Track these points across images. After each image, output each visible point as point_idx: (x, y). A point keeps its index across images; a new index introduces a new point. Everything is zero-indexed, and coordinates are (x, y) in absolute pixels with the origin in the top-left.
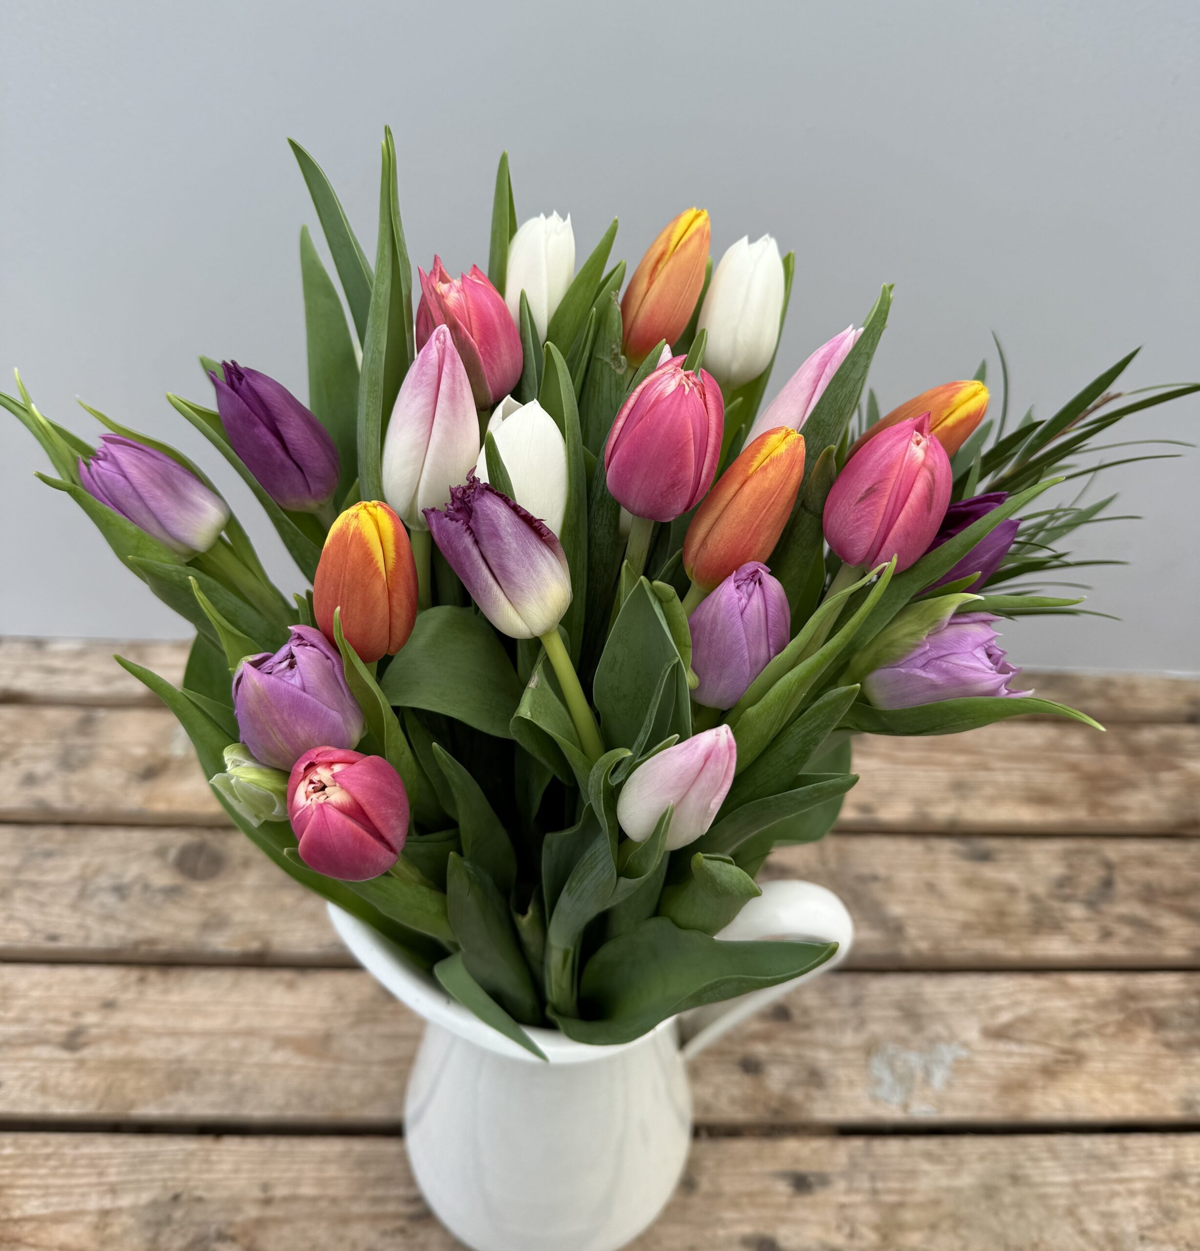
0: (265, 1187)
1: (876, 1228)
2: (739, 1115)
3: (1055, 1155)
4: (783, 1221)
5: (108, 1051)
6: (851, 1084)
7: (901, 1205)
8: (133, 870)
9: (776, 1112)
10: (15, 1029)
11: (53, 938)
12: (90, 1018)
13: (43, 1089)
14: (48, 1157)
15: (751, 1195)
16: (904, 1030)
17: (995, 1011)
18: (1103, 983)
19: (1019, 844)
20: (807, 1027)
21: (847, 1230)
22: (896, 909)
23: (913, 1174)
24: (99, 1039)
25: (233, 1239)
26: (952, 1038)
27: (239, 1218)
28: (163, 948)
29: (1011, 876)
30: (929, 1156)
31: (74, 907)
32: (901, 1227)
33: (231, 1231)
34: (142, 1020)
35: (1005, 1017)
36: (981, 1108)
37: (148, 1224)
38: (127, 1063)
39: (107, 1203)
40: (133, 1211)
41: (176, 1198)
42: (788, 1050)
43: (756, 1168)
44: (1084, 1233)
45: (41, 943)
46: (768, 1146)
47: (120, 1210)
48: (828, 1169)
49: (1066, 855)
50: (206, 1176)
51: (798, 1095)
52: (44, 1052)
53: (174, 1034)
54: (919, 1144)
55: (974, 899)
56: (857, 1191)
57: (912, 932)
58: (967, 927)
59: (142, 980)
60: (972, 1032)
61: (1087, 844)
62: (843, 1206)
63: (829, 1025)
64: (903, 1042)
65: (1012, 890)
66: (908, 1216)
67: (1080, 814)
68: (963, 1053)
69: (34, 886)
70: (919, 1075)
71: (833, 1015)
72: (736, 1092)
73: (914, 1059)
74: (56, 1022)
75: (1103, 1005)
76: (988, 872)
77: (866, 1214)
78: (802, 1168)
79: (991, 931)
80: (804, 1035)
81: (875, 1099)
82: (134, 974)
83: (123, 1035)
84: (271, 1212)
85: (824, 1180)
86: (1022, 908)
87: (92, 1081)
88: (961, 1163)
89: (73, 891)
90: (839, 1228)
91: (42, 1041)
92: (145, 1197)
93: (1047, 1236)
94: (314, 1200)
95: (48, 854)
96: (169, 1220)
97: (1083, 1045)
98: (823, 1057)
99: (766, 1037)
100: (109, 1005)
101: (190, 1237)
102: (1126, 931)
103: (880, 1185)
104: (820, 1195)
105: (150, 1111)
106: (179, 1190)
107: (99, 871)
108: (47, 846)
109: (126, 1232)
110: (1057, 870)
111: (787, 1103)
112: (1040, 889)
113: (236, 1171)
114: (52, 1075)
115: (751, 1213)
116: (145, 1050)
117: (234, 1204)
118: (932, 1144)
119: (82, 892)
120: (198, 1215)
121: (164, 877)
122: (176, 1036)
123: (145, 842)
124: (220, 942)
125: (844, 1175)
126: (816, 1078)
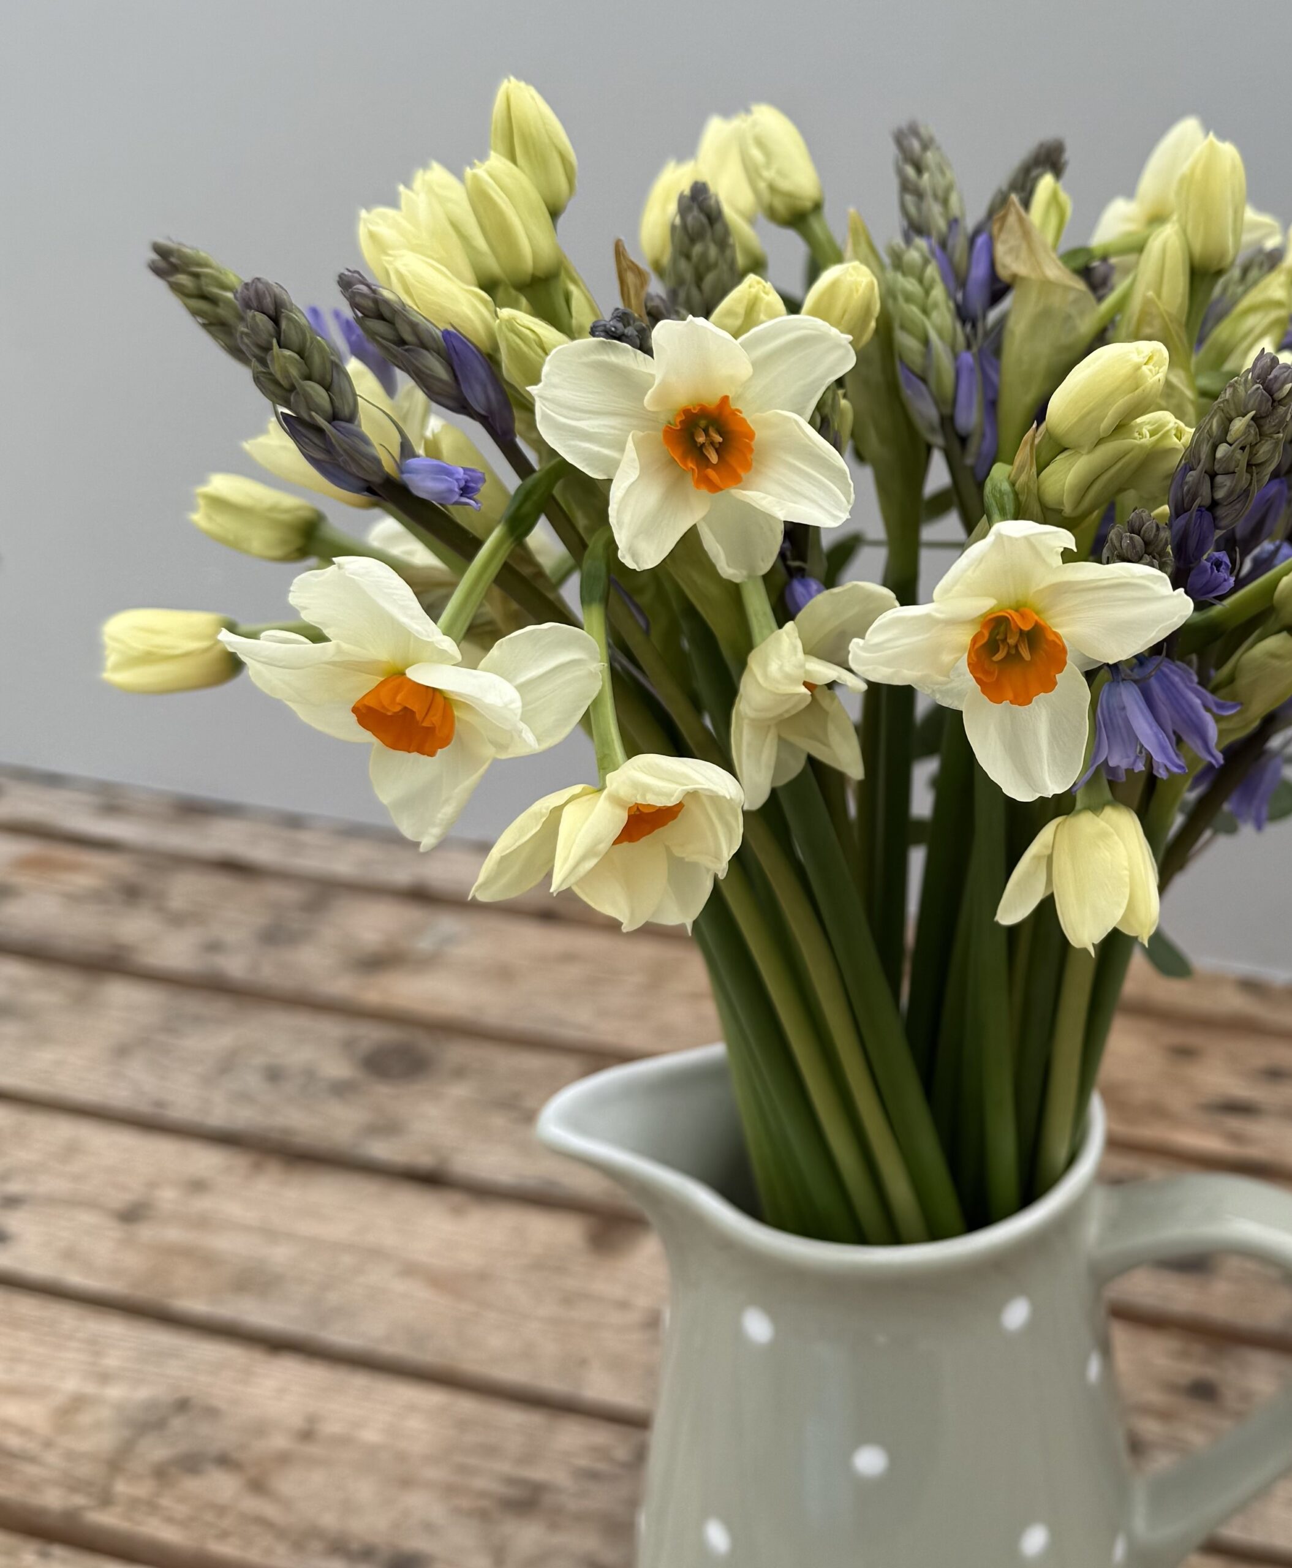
0: (312, 1419)
5: (174, 1234)
10: (66, 1187)
12: (168, 1197)
13: (68, 1254)
24: (166, 1220)
25: (238, 1467)
27: (259, 1446)
31: (205, 1079)
33: (242, 1457)
34: (232, 1208)
37: (130, 1424)
38: (190, 1253)
39: (90, 1388)
40: (119, 1406)
41: (183, 1405)
45: (144, 1108)
47: (99, 1402)
50: (237, 1388)
52: (89, 1218)
59: (257, 1167)
74: (124, 1188)
82: (245, 1161)
83: (203, 1222)
84: (305, 1448)
87: (133, 1260)
89: (213, 1065)
91: (90, 1205)
92: (143, 1393)
94: (373, 1450)
96: (160, 1425)
106: (191, 1395)
107: (256, 1049)
109: (96, 1426)
113: (281, 1393)
114: (86, 1244)
117: (260, 1428)
119: (227, 1065)
120: (204, 1429)
121: (337, 1068)
122: (271, 1234)
123: (333, 1029)
124: (381, 1150)
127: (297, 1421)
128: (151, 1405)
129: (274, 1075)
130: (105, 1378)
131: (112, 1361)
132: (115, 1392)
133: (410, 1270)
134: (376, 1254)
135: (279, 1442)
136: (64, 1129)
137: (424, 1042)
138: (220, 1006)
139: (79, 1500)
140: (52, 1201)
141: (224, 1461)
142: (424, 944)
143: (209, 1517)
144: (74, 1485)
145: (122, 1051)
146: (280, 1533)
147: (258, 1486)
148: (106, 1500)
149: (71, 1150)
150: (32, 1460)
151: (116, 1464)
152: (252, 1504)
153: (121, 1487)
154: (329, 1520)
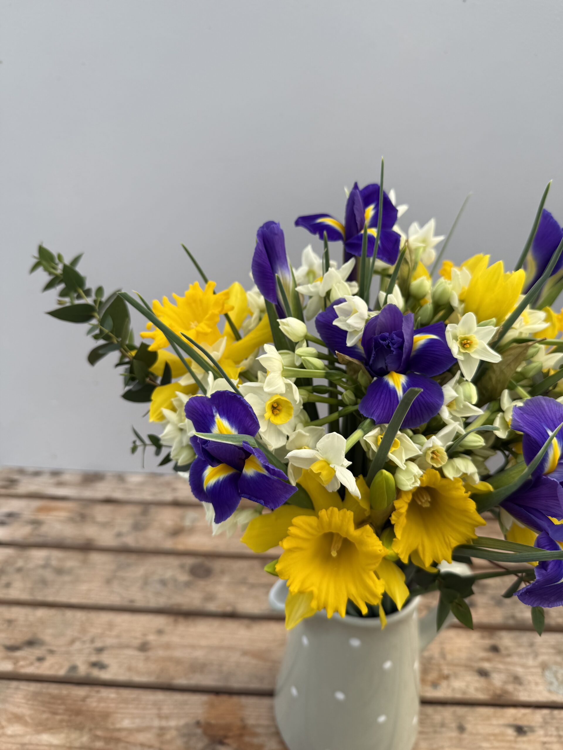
2: (481, 696)
5: (161, 653)
6: (537, 684)
8: (168, 574)
9: (500, 696)
10: (115, 641)
11: (132, 601)
12: (151, 638)
13: (129, 669)
14: (133, 700)
15: (494, 735)
16: (558, 659)
20: (509, 655)
24: (156, 648)
25: (228, 745)
28: (185, 608)
31: (141, 588)
33: (228, 741)
34: (175, 639)
38: (170, 659)
39: (164, 723)
42: (501, 666)
43: (494, 722)
45: (126, 604)
46: (499, 711)
47: (170, 728)
48: (533, 724)
51: (510, 688)
52: (130, 652)
53: (193, 647)
56: (551, 736)
59: (176, 622)
62: (544, 743)
63: (520, 655)
69: (122, 579)
71: (522, 650)
72: (477, 685)
74: (136, 638)
78: (520, 723)
80: (508, 660)
81: (550, 692)
82: (171, 619)
83: (168, 646)
84: (246, 731)
85: (532, 729)
87: (153, 667)
89: (141, 583)
91: (128, 646)
92: (182, 722)
95: (129, 566)
96: (194, 734)
98: (519, 671)
99: (488, 660)
100: (160, 632)
101: (206, 742)
104: (531, 737)
105: (182, 681)
106: (199, 719)
107: (152, 574)
108: (128, 562)
109: (173, 738)
111: (506, 692)
114: (134, 663)
115: (496, 744)
116: (178, 654)
117: (228, 727)
119: (146, 582)
120: (210, 732)
121: (183, 577)
123: (174, 561)
124: (212, 607)
125: (541, 727)
126: (517, 680)
128: (187, 726)
129: (163, 582)
130: (167, 717)
131: (166, 710)
132: (173, 723)
133: (245, 653)
134: (230, 648)
135: (237, 730)
136: (105, 617)
137: (206, 562)
140: (112, 647)
141: (222, 743)
142: (187, 523)
145: (108, 582)
149: (111, 626)
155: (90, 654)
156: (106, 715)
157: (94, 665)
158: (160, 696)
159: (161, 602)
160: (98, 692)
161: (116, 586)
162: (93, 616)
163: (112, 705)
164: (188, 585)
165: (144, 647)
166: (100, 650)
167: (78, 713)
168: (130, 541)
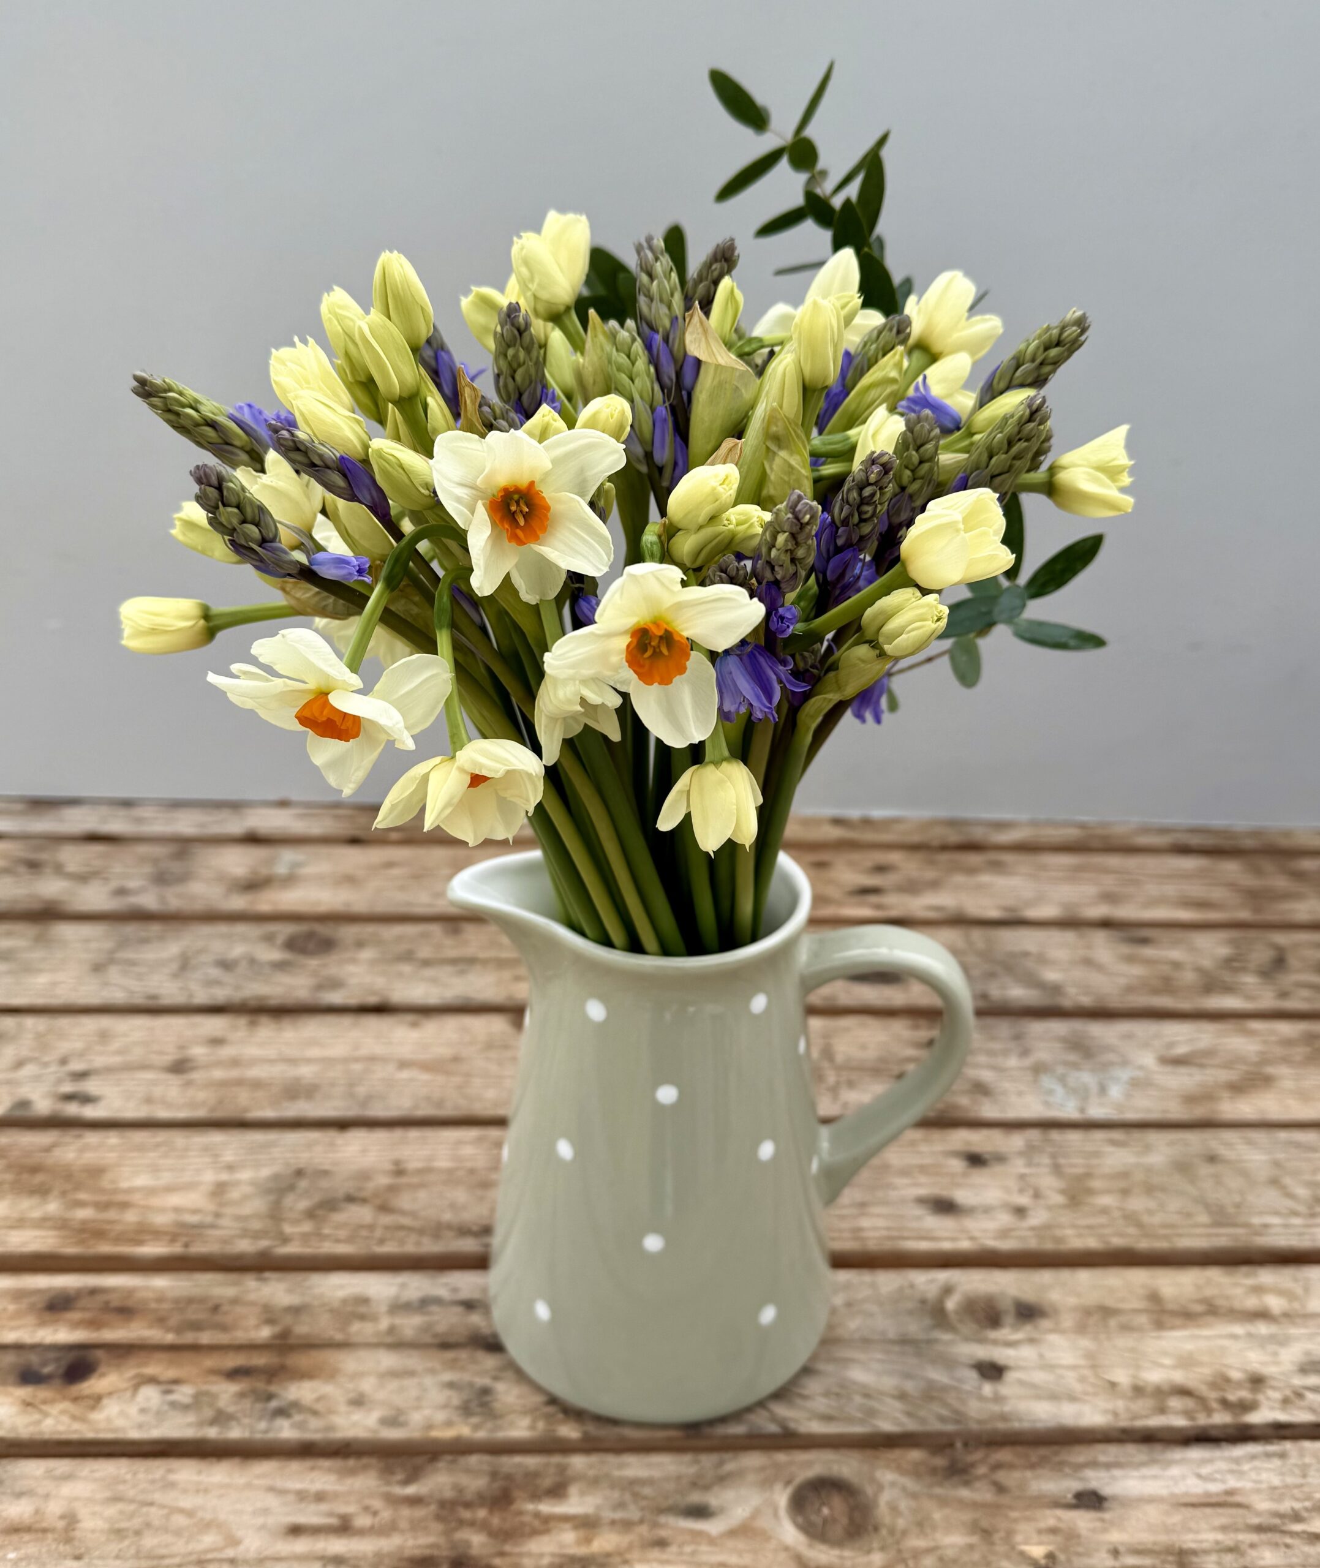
0: (397, 1163)
1: (1063, 1192)
3: (1250, 1143)
4: (958, 1185)
5: (218, 1074)
6: (1020, 1094)
7: (1088, 1175)
8: (238, 951)
10: (117, 1060)
11: (153, 997)
12: (198, 1052)
13: (149, 1100)
14: (158, 1146)
15: (922, 1167)
16: (1072, 1057)
17: (1171, 1045)
18: (1286, 1029)
19: (1179, 934)
21: (1031, 1192)
22: (1051, 975)
23: (1096, 1154)
24: (208, 1066)
25: (364, 1201)
26: (1125, 1063)
27: (371, 1186)
28: (273, 1002)
29: (1176, 954)
30: (1114, 1143)
31: (175, 976)
32: (1090, 1192)
33: (363, 1194)
34: (251, 1051)
35: (1181, 1050)
36: (1164, 1111)
37: (269, 1191)
38: (240, 1082)
39: (224, 1177)
40: (253, 1183)
41: (299, 1173)
43: (924, 1148)
44: (1290, 1196)
45: (139, 1000)
46: (936, 1135)
47: (237, 1183)
48: (1003, 1150)
49: (1231, 942)
50: (331, 1155)
51: (964, 1100)
52: (149, 1075)
54: (1099, 1135)
55: (1137, 971)
56: (1038, 1165)
57: (1072, 991)
58: (1130, 989)
59: (253, 1024)
60: (1148, 1060)
61: (1252, 934)
62: (1022, 1177)
63: (991, 1053)
64: (1075, 1066)
65: (1177, 965)
66: (1096, 1184)
67: (1244, 915)
68: (1139, 1074)
69: (132, 963)
70: (1094, 1088)
71: (994, 1045)
73: (1087, 1078)
74: (161, 1053)
75: (1288, 1042)
76: (1148, 952)
77: (1048, 1182)
78: (976, 1149)
79: (1156, 992)
81: (1047, 1104)
82: (242, 1021)
83: (235, 1062)
84: (403, 1180)
85: (1001, 1158)
86: (1189, 977)
87: (202, 1095)
88: (1148, 1148)
89: (174, 966)
90: (1021, 1191)
91: (144, 1067)
92: (265, 1172)
93: (1251, 1198)
94: (450, 1171)
95: (145, 941)
96: (291, 1188)
97: (1270, 1070)
98: (987, 1075)
100: (217, 1042)
101: (317, 1198)
102: (1305, 993)
103: (1062, 1161)
104: (997, 1169)
105: (268, 1113)
106: (301, 1166)
107: (200, 952)
108: (143, 934)
109: (245, 1198)
110: (1224, 951)
112: (1207, 963)
113: (364, 1151)
114: (158, 1091)
115: (923, 1179)
116: (254, 1072)
117: (365, 1175)
118: (1117, 1135)
119: (185, 964)
120: (324, 1183)
121: (272, 954)
122: (292, 1061)
123: (250, 931)
124: (336, 998)
125: (1021, 1154)
126: (981, 1089)
127: (389, 1167)
128: (276, 1177)
129: (225, 965)
130: (231, 1168)
131: (229, 1157)
132: (245, 1175)
133: (405, 1064)
134: (373, 1059)
135: (384, 1181)
136: (91, 1024)
137: (322, 929)
138: (155, 928)
139: (263, 1244)
140: (109, 1070)
141: (350, 1199)
142: (281, 869)
143: (364, 1233)
144: (256, 1235)
145: (98, 968)
146: (421, 1232)
147: (384, 1208)
148: (285, 1240)
149: (105, 1036)
150: (212, 1226)
151: (275, 1214)
152: (386, 1219)
153: (288, 1229)
154: (447, 1217)
155: (59, 1081)
156: (96, 1172)
157: (69, 1097)
158: (216, 1138)
159: (220, 995)
160: (79, 1136)
161: (114, 974)
162: (64, 1022)
163: (113, 1155)
164: (280, 966)
165: (180, 1067)
166: (82, 1075)
167: (35, 1169)
168: (149, 901)
